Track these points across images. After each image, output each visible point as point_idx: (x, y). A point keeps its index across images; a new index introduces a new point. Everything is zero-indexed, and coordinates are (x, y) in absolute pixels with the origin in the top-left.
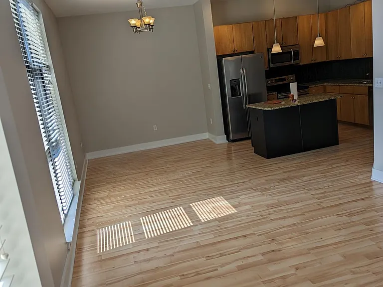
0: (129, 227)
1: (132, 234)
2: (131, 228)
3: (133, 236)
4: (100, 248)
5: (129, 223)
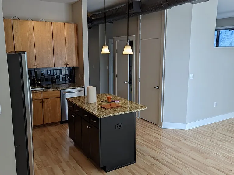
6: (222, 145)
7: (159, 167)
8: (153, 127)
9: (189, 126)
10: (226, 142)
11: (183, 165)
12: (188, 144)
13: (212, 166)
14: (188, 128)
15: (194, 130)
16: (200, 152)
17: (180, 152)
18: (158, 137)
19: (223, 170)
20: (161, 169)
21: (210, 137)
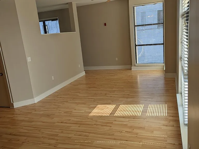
0: (148, 112)
1: (149, 108)
2: (148, 111)
3: (149, 107)
4: (166, 106)
5: (148, 114)
6: (63, 105)
7: (17, 139)
8: (6, 110)
9: (37, 100)
10: (64, 103)
11: (36, 130)
12: (38, 113)
13: (57, 122)
14: (36, 102)
15: (41, 101)
16: (48, 116)
17: (33, 122)
18: (12, 117)
19: (65, 122)
20: (18, 140)
21: (54, 102)
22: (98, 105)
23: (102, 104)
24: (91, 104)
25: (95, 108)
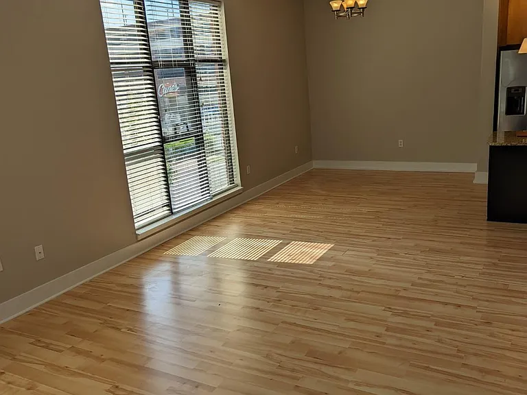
22: (312, 263)
23: (301, 264)
24: (329, 268)
25: (320, 256)
